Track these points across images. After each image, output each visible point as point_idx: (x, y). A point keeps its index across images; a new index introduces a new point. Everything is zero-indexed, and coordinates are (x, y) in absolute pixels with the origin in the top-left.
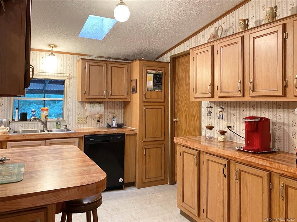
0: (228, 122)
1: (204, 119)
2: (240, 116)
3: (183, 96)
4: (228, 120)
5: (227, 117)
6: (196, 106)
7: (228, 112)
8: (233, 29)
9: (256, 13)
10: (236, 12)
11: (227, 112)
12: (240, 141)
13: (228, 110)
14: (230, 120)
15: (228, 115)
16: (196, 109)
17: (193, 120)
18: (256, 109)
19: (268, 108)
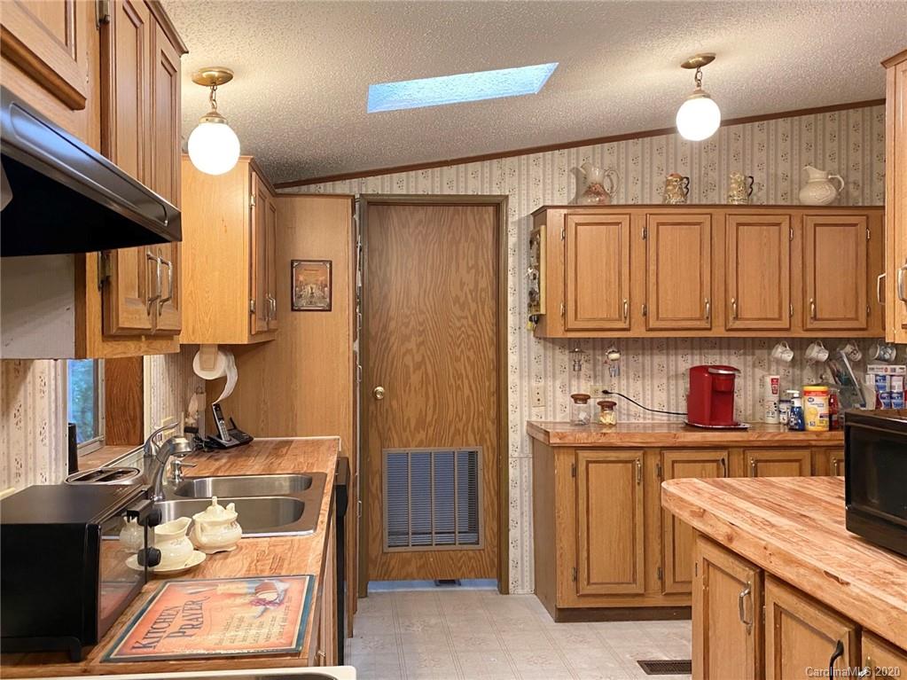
0: (595, 382)
1: (517, 381)
2: (627, 367)
3: (409, 323)
4: (595, 377)
5: (592, 373)
6: (469, 350)
7: (594, 359)
8: (611, 180)
9: (667, 161)
10: (622, 146)
11: (592, 362)
12: (628, 420)
13: (594, 355)
14: (603, 377)
15: (595, 365)
16: (468, 358)
17: (458, 388)
18: (665, 351)
19: (692, 348)
